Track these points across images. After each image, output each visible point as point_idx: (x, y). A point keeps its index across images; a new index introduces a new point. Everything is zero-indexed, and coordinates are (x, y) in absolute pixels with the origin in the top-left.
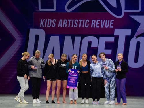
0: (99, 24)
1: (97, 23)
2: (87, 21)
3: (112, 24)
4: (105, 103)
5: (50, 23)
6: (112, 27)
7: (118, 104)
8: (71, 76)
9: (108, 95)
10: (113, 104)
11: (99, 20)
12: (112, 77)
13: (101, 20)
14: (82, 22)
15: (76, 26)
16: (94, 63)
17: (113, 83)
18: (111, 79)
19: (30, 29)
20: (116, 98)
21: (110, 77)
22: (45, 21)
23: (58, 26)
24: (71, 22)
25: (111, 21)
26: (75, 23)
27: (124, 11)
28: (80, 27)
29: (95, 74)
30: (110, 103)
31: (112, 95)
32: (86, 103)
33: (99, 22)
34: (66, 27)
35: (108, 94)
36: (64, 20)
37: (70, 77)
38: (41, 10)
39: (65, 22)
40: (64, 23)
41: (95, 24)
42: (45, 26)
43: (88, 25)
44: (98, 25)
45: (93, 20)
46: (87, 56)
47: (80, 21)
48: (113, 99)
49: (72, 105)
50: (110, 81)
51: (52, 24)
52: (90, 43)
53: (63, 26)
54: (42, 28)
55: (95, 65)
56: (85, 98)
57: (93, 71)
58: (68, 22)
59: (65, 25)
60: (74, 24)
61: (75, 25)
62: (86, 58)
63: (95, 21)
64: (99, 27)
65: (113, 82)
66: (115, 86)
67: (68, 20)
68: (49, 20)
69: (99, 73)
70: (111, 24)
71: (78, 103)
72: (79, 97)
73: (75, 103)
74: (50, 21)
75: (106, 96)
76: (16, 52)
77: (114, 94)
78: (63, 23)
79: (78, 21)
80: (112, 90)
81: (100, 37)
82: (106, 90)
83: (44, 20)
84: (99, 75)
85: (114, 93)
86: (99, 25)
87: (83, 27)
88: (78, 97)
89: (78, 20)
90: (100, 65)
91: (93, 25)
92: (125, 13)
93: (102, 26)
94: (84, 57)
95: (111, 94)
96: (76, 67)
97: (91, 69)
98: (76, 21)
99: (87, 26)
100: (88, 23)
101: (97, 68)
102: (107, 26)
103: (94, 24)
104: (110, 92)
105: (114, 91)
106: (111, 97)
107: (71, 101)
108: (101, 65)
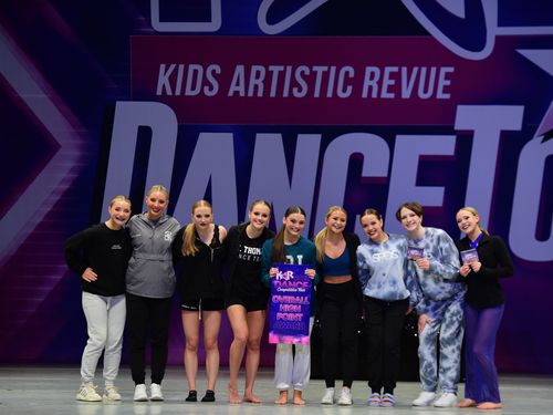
0: (392, 82)
1: (387, 82)
2: (347, 73)
3: (448, 83)
4: (417, 402)
5: (199, 80)
6: (447, 96)
7: (471, 406)
8: (282, 294)
9: (432, 371)
10: (451, 406)
11: (395, 69)
12: (452, 297)
13: (400, 70)
14: (326, 75)
15: (300, 90)
16: (374, 242)
17: (452, 323)
18: (446, 307)
19: (118, 103)
20: (461, 381)
21: (444, 300)
22: (176, 71)
23: (231, 94)
24: (282, 75)
25: (444, 70)
26: (296, 82)
27: (493, 30)
28: (317, 94)
29: (379, 287)
30: (438, 403)
31: (449, 369)
32: (340, 402)
33: (392, 75)
34: (260, 94)
35: (430, 365)
36: (255, 68)
37: (279, 297)
38: (158, 26)
39: (258, 76)
40: (253, 81)
41: (377, 82)
42: (178, 93)
43: (350, 88)
44: (389, 86)
45: (369, 70)
46: (345, 217)
47: (316, 73)
48: (451, 384)
49: (284, 409)
50: (443, 314)
51: (206, 82)
52: (356, 161)
53: (250, 94)
54: (164, 99)
55: (376, 248)
56: (339, 383)
57: (368, 272)
58: (269, 75)
59: (256, 87)
60: (294, 83)
61: (295, 90)
62: (344, 224)
63: (377, 70)
64: (392, 96)
65: (454, 319)
66: (462, 334)
67: (271, 68)
68: (192, 67)
69: (394, 283)
70: (443, 82)
71: (307, 403)
72: (313, 377)
73: (297, 400)
74: (196, 72)
75: (421, 373)
76: (58, 198)
77: (457, 365)
78: (248, 82)
79: (307, 72)
80: (446, 350)
81: (398, 137)
82: (426, 351)
83: (173, 67)
84: (392, 289)
85: (456, 362)
86: (396, 89)
87: (330, 94)
88: (311, 378)
89: (311, 69)
90: (396, 250)
91: (370, 88)
92: (499, 39)
93: (406, 93)
94: (335, 219)
95: (445, 364)
96: (300, 257)
97: (361, 268)
98: (302, 73)
99: (344, 90)
100: (347, 81)
101: (385, 263)
102: (426, 91)
103: (374, 84)
104: (438, 355)
105: (457, 352)
106: (442, 377)
107: (282, 392)
108: (400, 248)
